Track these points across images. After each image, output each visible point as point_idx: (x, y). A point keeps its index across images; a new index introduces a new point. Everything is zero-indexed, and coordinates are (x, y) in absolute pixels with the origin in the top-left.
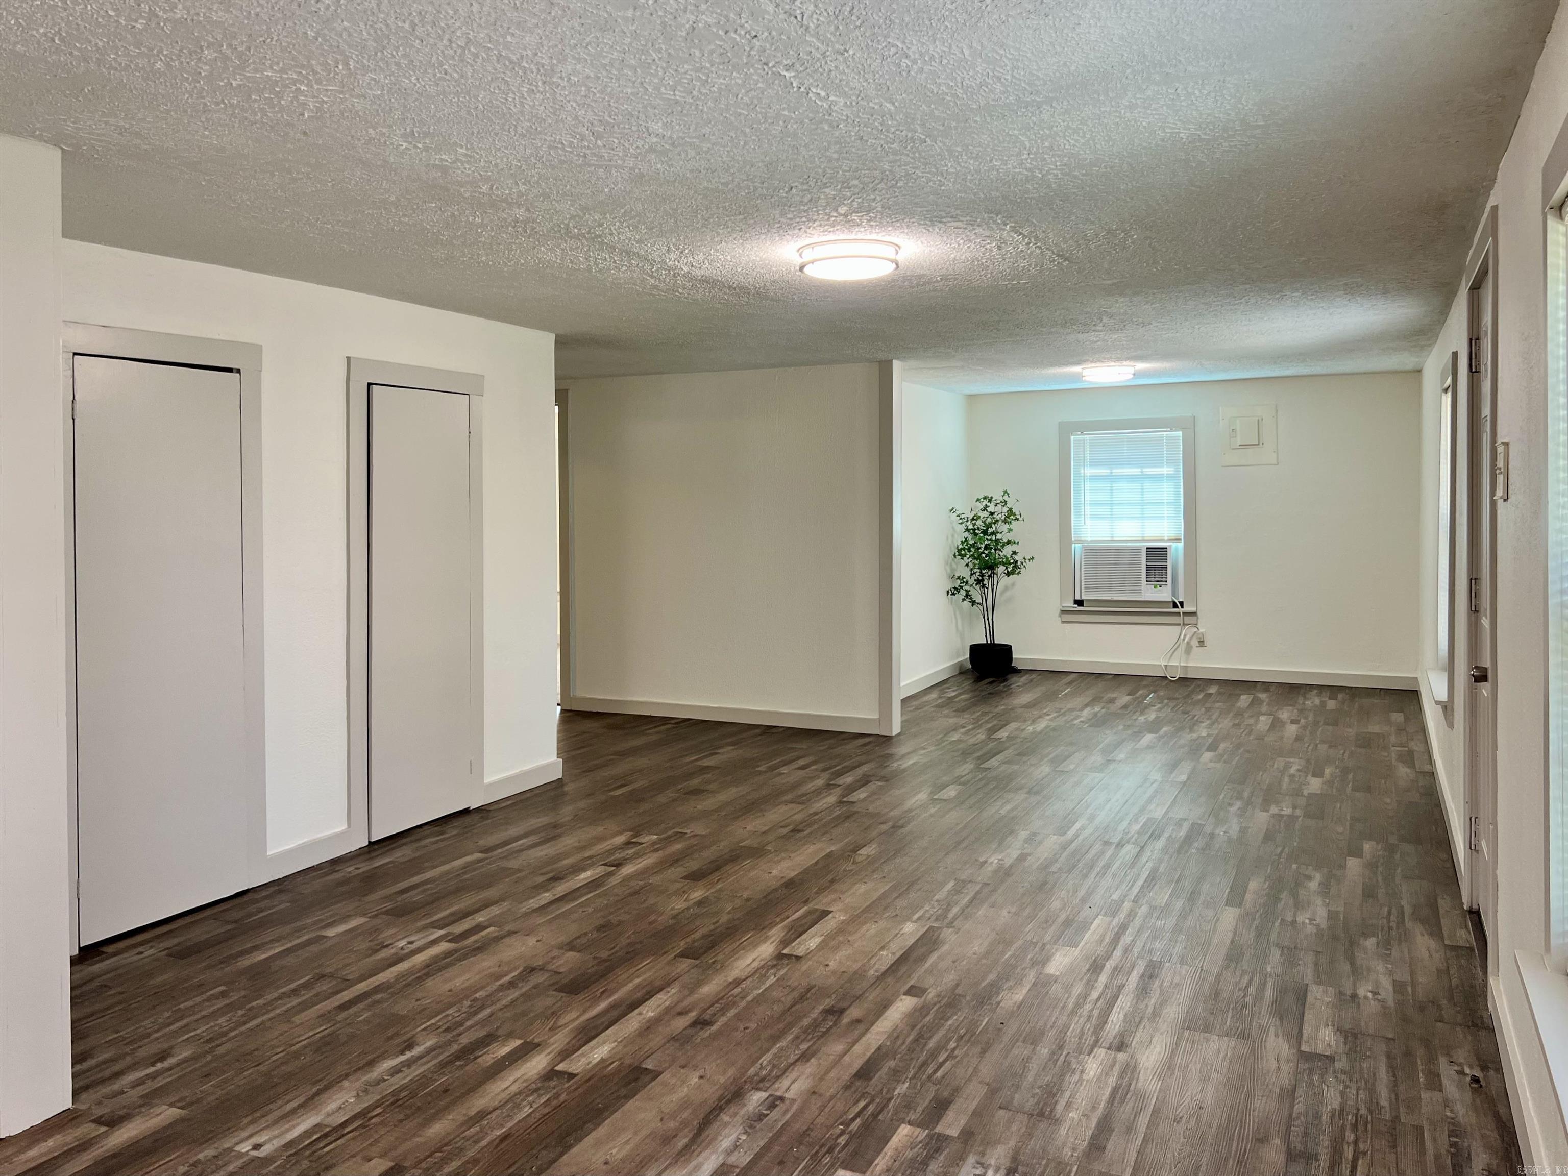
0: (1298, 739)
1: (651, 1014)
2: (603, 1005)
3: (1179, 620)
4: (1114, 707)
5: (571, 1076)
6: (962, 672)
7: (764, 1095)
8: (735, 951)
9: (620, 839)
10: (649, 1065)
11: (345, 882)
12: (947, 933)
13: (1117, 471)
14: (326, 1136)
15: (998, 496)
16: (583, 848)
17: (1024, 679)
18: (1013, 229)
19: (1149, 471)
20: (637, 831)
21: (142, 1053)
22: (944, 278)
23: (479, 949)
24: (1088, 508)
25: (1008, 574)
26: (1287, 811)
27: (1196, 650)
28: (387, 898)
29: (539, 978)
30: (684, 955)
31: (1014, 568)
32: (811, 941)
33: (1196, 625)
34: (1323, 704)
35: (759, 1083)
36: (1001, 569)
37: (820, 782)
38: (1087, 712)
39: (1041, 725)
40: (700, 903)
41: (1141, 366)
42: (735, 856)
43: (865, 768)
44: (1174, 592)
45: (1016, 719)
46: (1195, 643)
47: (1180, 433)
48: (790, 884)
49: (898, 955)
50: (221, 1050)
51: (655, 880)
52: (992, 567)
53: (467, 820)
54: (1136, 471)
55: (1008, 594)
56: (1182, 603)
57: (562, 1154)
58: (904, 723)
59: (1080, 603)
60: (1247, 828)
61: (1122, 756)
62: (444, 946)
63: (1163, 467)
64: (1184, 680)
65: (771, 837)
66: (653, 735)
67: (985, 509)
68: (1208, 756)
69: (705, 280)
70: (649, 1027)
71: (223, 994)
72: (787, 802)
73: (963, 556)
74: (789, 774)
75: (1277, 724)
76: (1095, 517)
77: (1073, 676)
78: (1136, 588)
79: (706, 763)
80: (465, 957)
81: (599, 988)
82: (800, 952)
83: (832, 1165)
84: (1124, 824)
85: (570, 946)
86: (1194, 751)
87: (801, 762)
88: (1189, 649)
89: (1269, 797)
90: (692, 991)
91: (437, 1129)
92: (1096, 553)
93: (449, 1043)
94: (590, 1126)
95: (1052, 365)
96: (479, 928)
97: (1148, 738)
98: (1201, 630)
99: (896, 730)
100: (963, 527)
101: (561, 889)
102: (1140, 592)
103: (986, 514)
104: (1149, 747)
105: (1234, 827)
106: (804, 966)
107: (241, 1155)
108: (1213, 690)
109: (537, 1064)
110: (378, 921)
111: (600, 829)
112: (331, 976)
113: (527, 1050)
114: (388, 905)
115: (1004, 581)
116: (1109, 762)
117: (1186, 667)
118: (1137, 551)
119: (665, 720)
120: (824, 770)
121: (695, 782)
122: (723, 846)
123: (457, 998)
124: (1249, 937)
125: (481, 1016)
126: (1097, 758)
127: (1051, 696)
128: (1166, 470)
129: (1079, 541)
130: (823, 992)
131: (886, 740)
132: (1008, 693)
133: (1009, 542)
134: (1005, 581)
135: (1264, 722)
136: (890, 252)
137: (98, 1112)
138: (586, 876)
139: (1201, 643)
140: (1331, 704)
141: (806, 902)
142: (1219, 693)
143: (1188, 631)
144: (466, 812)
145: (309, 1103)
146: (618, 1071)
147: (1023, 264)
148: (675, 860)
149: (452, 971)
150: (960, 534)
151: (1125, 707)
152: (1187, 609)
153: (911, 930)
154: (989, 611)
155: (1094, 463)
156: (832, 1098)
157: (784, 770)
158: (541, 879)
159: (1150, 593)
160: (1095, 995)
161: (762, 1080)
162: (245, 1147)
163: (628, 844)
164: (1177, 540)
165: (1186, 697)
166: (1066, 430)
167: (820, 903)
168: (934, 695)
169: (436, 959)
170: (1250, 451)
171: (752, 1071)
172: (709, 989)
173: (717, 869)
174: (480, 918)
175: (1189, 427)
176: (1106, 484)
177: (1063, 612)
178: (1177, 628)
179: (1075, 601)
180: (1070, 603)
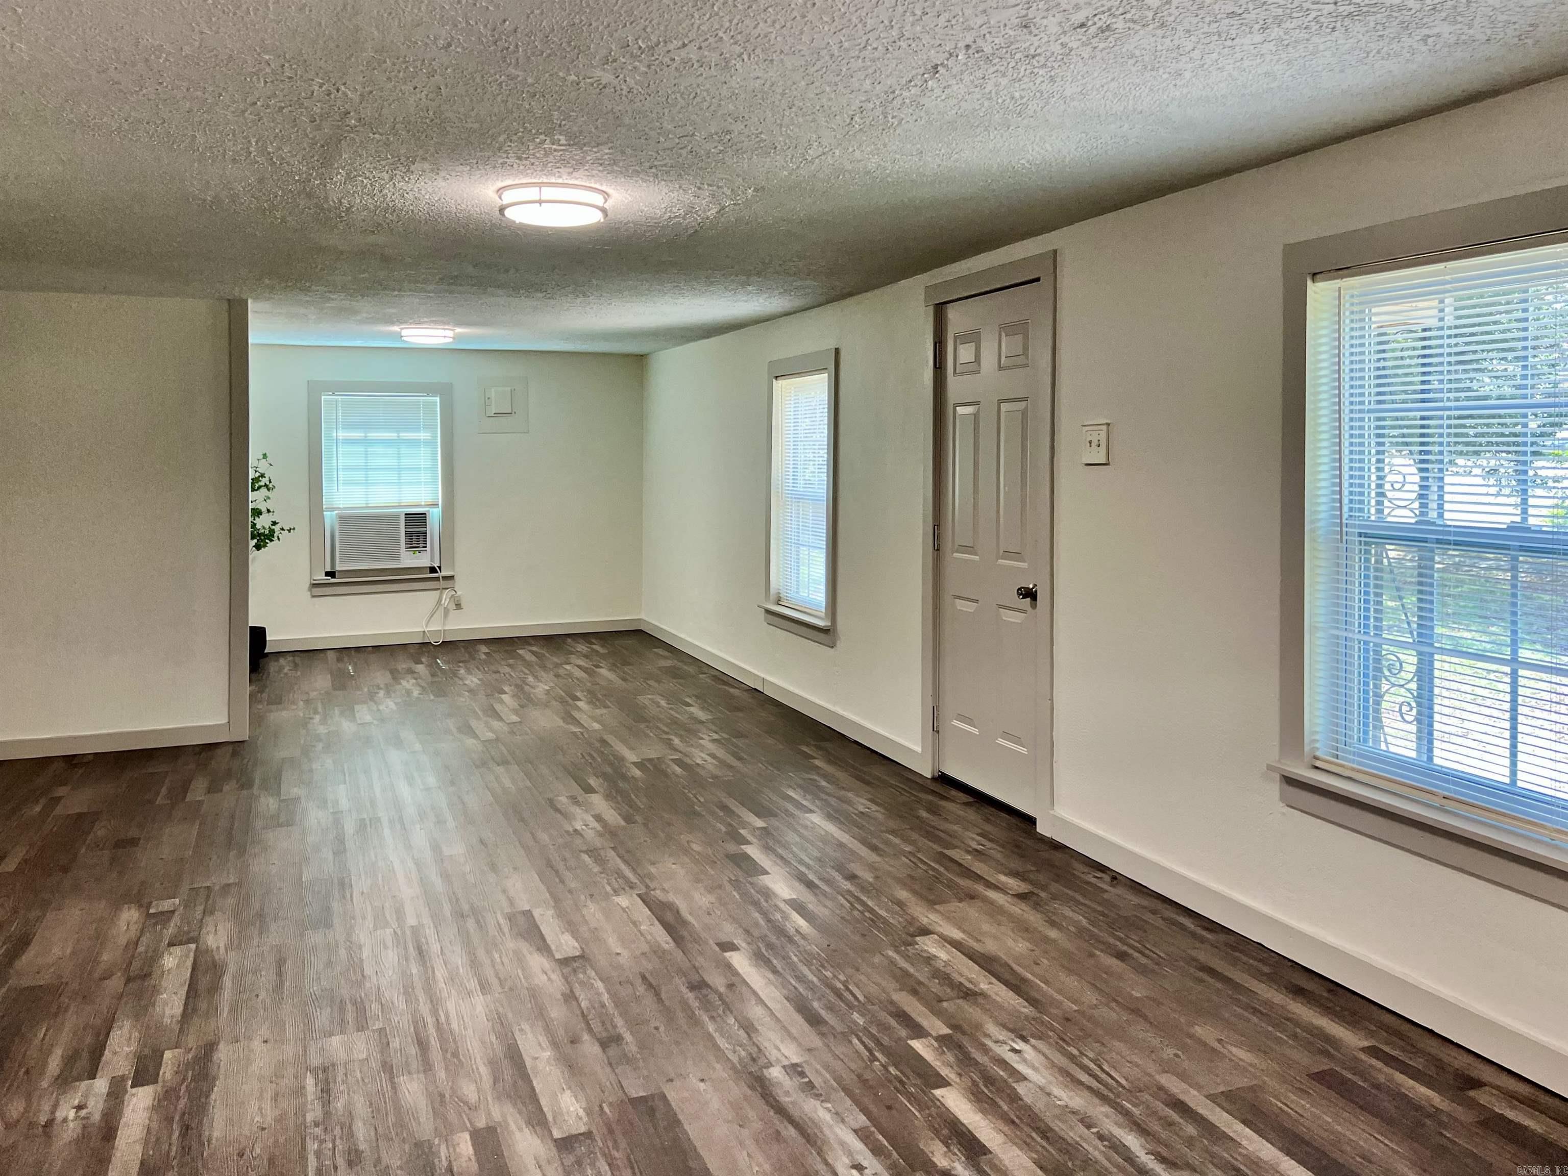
3: (437, 584)
13: (373, 435)
19: (405, 435)
24: (342, 474)
27: (454, 613)
31: (263, 539)
33: (453, 589)
44: (432, 560)
46: (452, 605)
47: (438, 399)
54: (393, 435)
55: (257, 569)
56: (439, 568)
59: (331, 574)
63: (419, 432)
76: (347, 483)
78: (395, 557)
88: (446, 613)
92: (347, 520)
98: (459, 593)
99: (246, 733)
102: (399, 559)
117: (443, 632)
118: (396, 517)
128: (423, 435)
129: (332, 509)
131: (239, 746)
134: (258, 554)
136: (598, 200)
139: (458, 606)
143: (446, 595)
152: (444, 573)
155: (349, 426)
159: (409, 559)
164: (435, 505)
170: (504, 419)
175: (447, 393)
176: (361, 449)
177: (315, 585)
178: (436, 594)
179: (327, 574)
180: (321, 577)
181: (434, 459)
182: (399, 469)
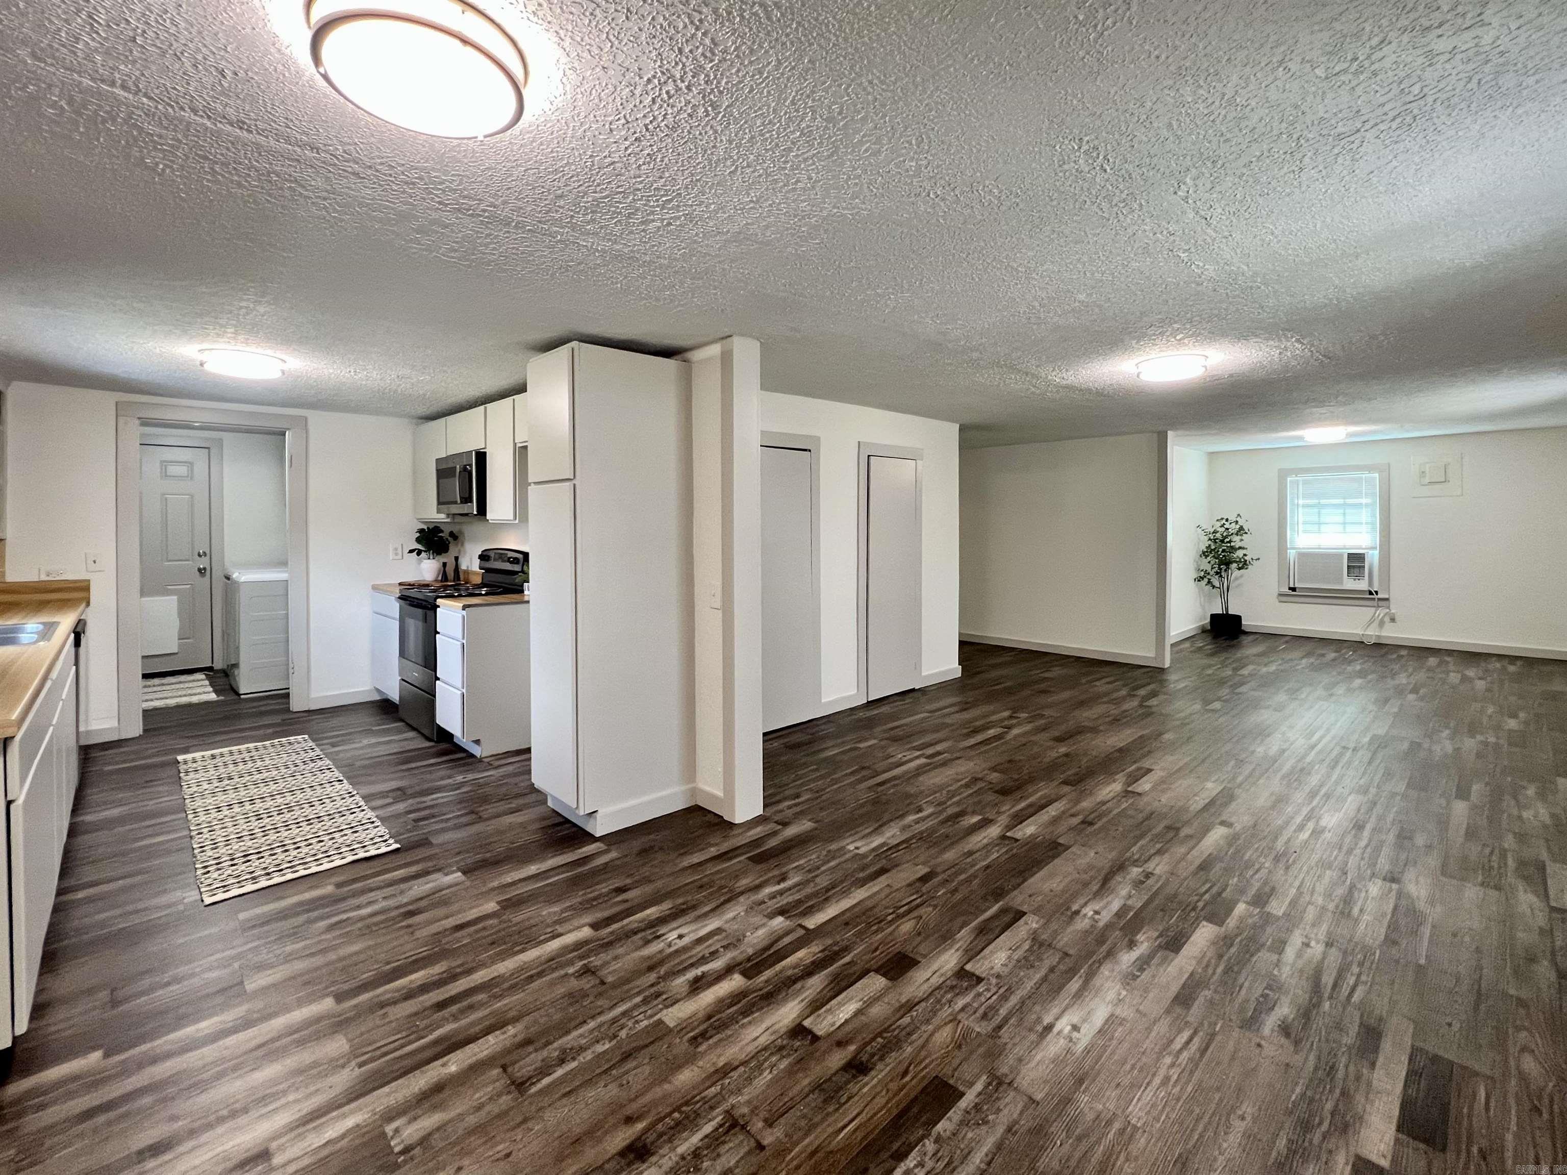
0: (1488, 690)
1: (1054, 813)
2: (1023, 805)
3: (1375, 603)
4: (1325, 660)
5: (1017, 840)
6: (1204, 631)
7: (1141, 870)
8: (1097, 785)
9: (1006, 714)
10: (1061, 841)
11: (860, 720)
12: (1238, 791)
13: (1323, 501)
14: (890, 849)
15: (1232, 518)
16: (984, 717)
17: (1251, 638)
18: (1298, 341)
19: (1350, 501)
20: (1015, 710)
21: (787, 793)
22: (1231, 376)
23: (944, 764)
24: (1301, 526)
25: (1239, 569)
26: (1492, 739)
27: (1388, 625)
28: (885, 731)
29: (981, 784)
30: (1065, 783)
31: (1244, 565)
32: (1144, 785)
33: (1389, 608)
34: (1504, 668)
35: (1136, 863)
36: (1234, 565)
37: (1124, 692)
38: (1304, 661)
39: (1273, 668)
40: (1067, 755)
41: (1352, 429)
42: (1080, 731)
43: (1152, 686)
44: (1371, 583)
45: (1252, 663)
46: (1387, 619)
47: (1377, 475)
48: (1122, 751)
49: (1207, 801)
50: (824, 798)
51: (1033, 738)
52: (1228, 563)
53: (915, 694)
54: (1341, 501)
55: (1237, 582)
56: (1377, 592)
57: (1023, 882)
58: (1172, 660)
59: (1294, 589)
60: (1459, 749)
61: (1341, 692)
62: (923, 761)
63: (1362, 498)
64: (1378, 645)
65: (1100, 721)
66: (1006, 658)
67: (1222, 526)
68: (1411, 697)
69: (1067, 387)
70: (1055, 821)
71: (817, 770)
72: (1105, 703)
73: (1206, 557)
74: (1101, 686)
75: (1465, 679)
76: (1305, 532)
77: (1287, 638)
78: (1341, 582)
79: (1046, 675)
80: (935, 768)
81: (1018, 794)
82: (1139, 790)
83: (1197, 918)
84: (1356, 736)
85: (993, 769)
86: (1400, 692)
87: (1108, 680)
88: (1382, 624)
89: (1473, 729)
90: (1076, 804)
91: (950, 855)
92: (1303, 556)
93: (940, 812)
94: (1035, 869)
95: (1284, 430)
96: (939, 753)
97: (1358, 682)
98: (1393, 611)
99: (1167, 664)
100: (1206, 538)
101: (980, 738)
102: (1342, 583)
103: (1223, 529)
104: (1361, 688)
105: (1449, 747)
106: (1145, 799)
107: (850, 851)
108: (1404, 652)
109: (994, 831)
110: (883, 743)
111: (992, 707)
112: (868, 768)
113: (986, 823)
114: (887, 735)
115: (1235, 572)
116: (1331, 695)
117: (1379, 637)
118: (1341, 555)
119: (1013, 649)
120: (1124, 686)
121: (1043, 686)
122: (1071, 724)
123: (940, 788)
124: (1483, 822)
125: (955, 799)
126: (1320, 692)
127: (1273, 650)
128: (1365, 501)
129: (1293, 549)
130: (1164, 816)
131: (1162, 670)
132: (1237, 646)
133: (1240, 548)
134: (1237, 573)
135: (1454, 678)
136: (1202, 361)
137: (776, 818)
138: (992, 732)
139: (1393, 620)
140: (1512, 668)
141: (1135, 762)
142: (1408, 655)
143: (1381, 612)
144: (913, 690)
145: (877, 831)
146: (1042, 843)
147: (1294, 363)
148: (1044, 729)
149: (932, 773)
150: (1204, 544)
151: (1334, 660)
152: (1380, 596)
153: (1212, 788)
154: (1224, 593)
155: (1306, 496)
156: (1185, 879)
157: (1097, 683)
158: (965, 731)
159: (1350, 584)
160: (1363, 844)
161: (1136, 861)
162: (851, 847)
163: (1011, 717)
164: (1374, 549)
165: (1382, 656)
166: (1283, 475)
167: (1146, 763)
168: (1187, 645)
169: (919, 768)
170: (1437, 486)
171: (1128, 854)
172: (1086, 804)
173: (1071, 736)
174: (939, 748)
175: (1386, 472)
176: (1316, 510)
177: (1280, 595)
178: (1373, 609)
179: (1290, 589)
180: (1285, 590)
181: (1374, 516)
182: (1344, 523)
